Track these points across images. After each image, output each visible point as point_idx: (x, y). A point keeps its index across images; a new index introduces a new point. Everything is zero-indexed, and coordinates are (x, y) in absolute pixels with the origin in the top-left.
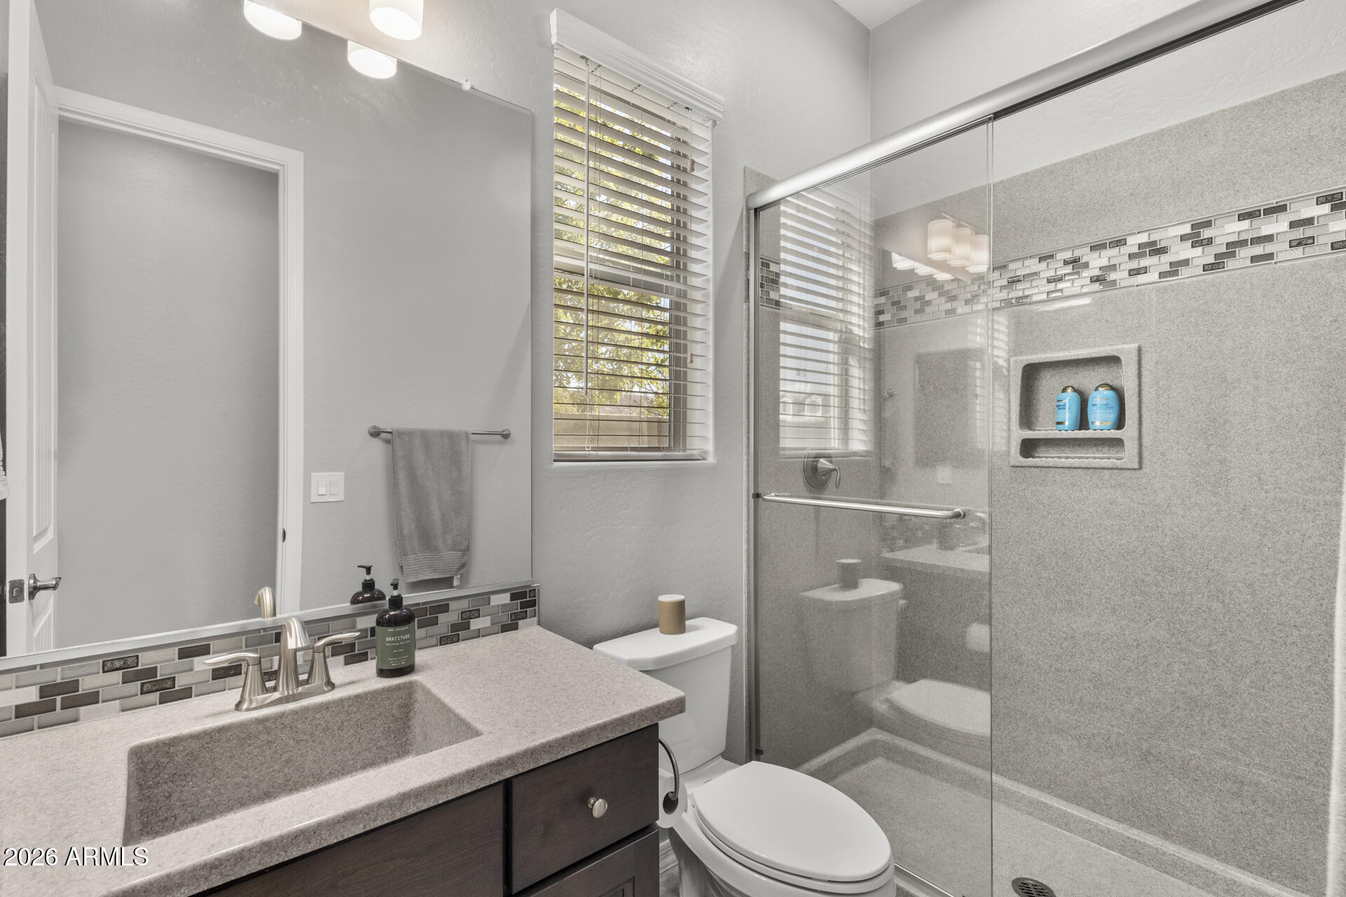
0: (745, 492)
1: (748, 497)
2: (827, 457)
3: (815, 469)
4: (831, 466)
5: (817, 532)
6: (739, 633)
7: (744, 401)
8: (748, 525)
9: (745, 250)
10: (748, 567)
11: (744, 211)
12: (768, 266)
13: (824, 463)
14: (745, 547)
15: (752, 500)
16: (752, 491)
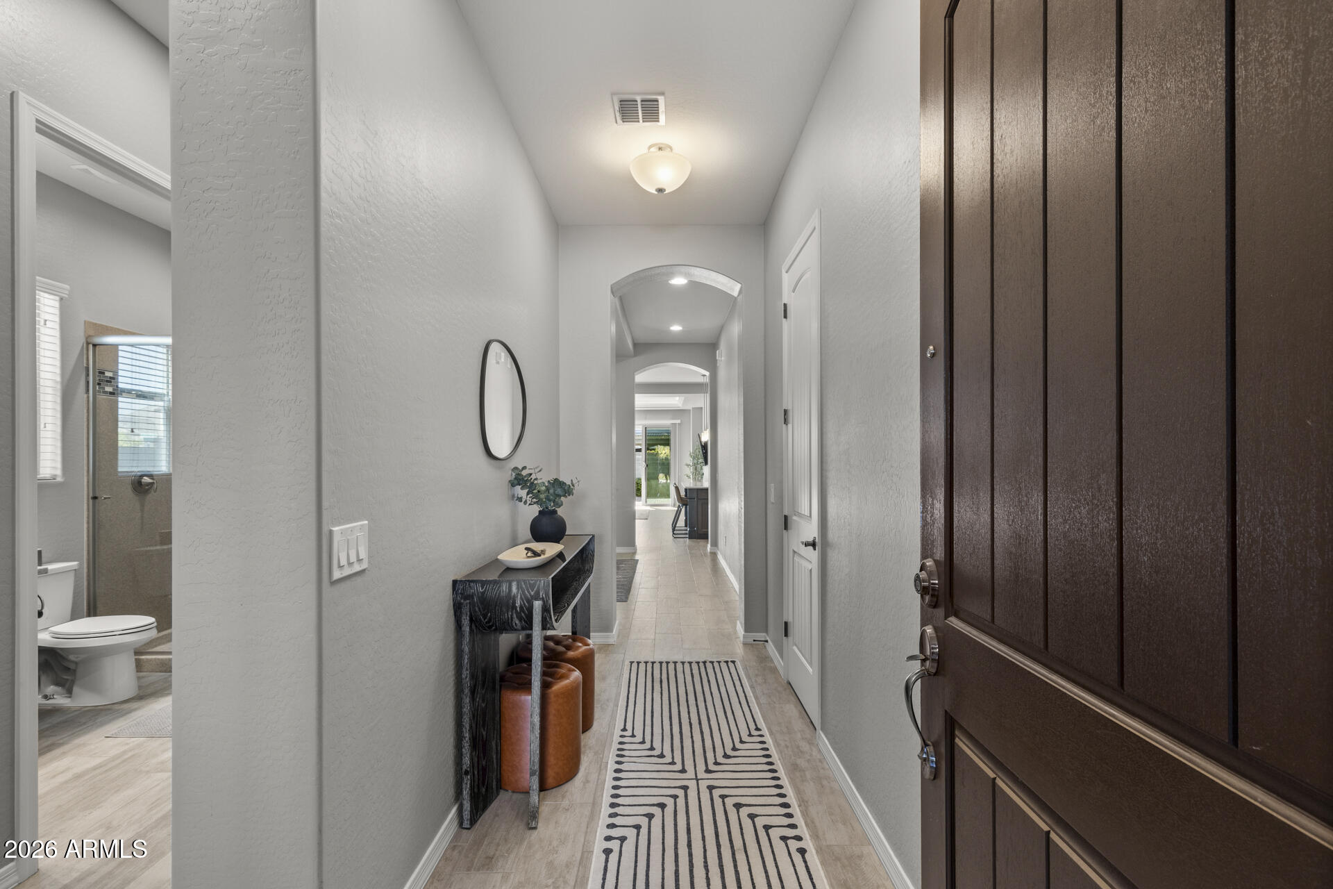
0: (85, 497)
1: (88, 499)
2: (151, 476)
3: (140, 483)
4: (151, 481)
5: (142, 517)
6: (81, 565)
7: (85, 447)
8: (88, 515)
9: (85, 365)
10: (88, 537)
11: (85, 345)
12: (104, 373)
13: (146, 480)
14: (85, 526)
15: (91, 501)
16: (91, 495)
